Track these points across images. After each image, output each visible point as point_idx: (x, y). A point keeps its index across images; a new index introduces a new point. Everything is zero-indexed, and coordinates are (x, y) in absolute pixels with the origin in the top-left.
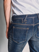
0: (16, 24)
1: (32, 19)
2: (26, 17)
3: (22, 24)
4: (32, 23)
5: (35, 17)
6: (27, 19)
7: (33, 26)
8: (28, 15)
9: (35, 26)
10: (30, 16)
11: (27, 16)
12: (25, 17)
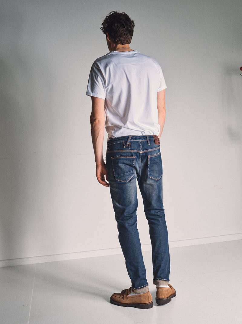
0: (115, 151)
1: (138, 142)
2: (129, 139)
3: (124, 151)
4: (139, 148)
5: (142, 140)
6: (130, 142)
7: (140, 153)
8: (132, 136)
9: (143, 153)
10: (134, 138)
11: (130, 137)
12: (127, 139)
